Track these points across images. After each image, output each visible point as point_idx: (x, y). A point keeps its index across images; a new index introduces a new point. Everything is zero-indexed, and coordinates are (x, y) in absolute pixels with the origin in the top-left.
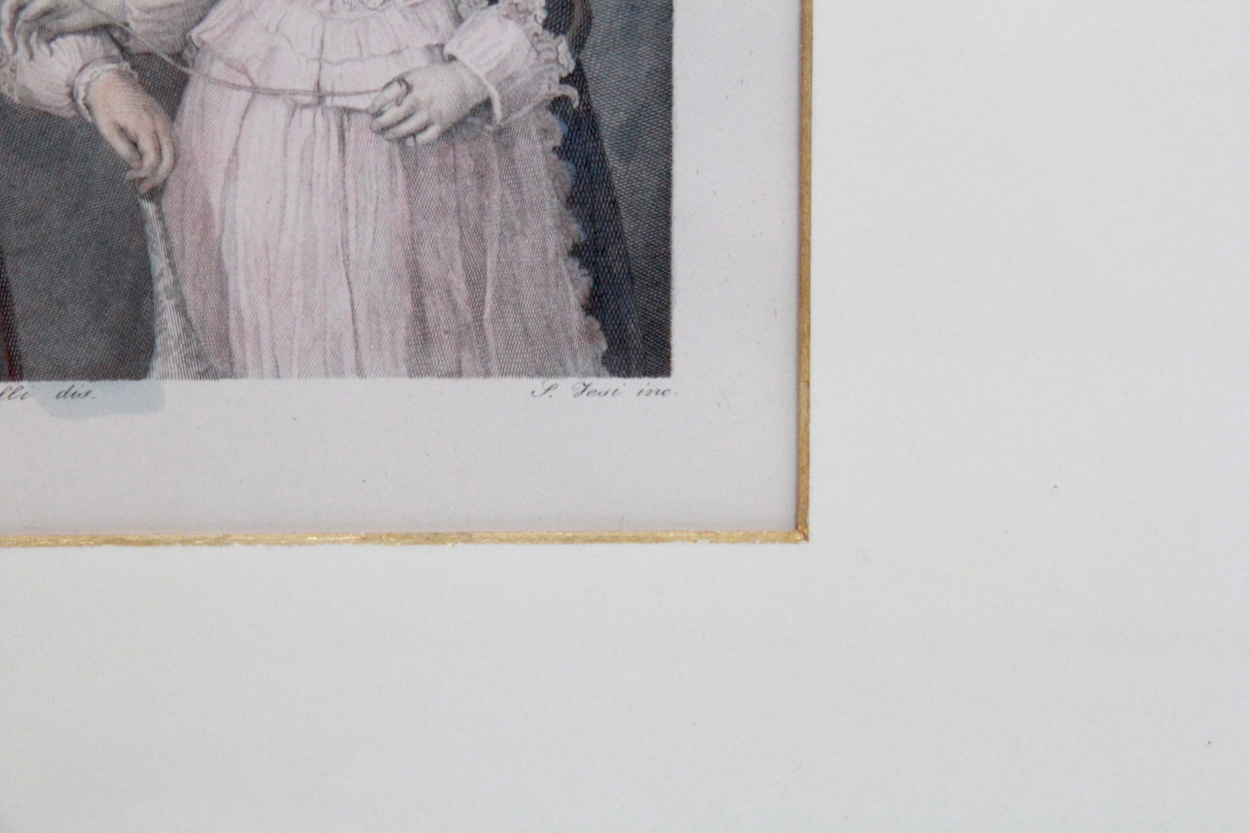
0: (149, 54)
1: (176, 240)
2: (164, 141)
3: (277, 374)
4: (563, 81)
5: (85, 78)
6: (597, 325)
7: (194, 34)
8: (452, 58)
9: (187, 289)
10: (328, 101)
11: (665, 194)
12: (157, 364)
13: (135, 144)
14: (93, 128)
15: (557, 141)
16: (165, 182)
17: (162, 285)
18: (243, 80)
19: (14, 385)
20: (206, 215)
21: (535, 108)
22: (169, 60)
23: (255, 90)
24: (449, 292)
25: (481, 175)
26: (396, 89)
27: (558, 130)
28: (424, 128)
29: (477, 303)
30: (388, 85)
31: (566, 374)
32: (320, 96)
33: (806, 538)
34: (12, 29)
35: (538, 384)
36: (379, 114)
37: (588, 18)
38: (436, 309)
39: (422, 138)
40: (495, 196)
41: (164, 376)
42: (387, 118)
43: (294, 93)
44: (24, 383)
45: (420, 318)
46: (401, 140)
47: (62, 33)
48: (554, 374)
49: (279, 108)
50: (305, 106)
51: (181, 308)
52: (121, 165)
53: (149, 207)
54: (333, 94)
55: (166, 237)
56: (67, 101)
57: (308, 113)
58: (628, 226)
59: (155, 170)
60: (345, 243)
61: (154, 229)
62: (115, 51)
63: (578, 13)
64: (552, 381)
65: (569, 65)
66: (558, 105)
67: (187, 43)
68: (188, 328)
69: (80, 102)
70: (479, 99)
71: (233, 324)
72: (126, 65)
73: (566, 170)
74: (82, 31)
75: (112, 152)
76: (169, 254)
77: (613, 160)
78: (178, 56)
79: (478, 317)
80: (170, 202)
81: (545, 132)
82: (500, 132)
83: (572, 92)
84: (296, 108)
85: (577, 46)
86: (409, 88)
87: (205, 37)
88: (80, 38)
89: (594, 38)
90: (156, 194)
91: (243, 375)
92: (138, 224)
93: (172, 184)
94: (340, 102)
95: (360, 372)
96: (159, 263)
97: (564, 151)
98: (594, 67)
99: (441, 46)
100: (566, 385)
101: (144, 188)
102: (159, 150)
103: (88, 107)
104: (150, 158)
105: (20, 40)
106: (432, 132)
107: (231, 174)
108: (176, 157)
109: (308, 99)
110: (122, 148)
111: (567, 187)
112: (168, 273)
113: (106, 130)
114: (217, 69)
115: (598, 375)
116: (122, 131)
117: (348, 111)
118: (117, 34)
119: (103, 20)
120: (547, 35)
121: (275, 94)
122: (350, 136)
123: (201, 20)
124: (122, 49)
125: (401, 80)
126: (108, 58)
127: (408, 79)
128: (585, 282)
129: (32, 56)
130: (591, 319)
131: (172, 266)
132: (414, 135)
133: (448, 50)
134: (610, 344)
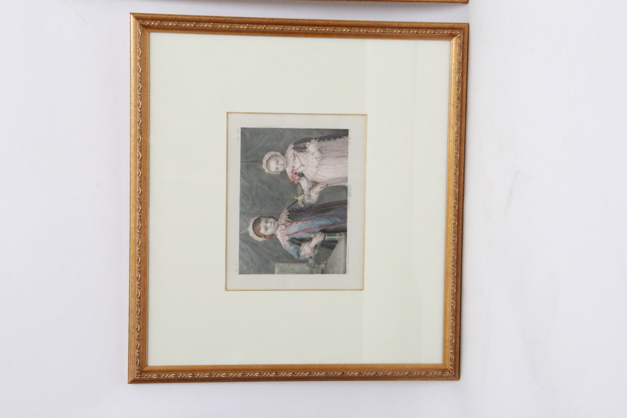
0: (313, 185)
1: (332, 183)
2: (322, 184)
3: (347, 172)
4: (316, 140)
5: (315, 192)
6: (343, 137)
7: (310, 180)
8: (313, 153)
9: (338, 182)
10: (318, 166)
11: (329, 130)
12: (346, 185)
13: (322, 187)
14: (320, 191)
15: (322, 141)
16: (326, 184)
17: (337, 185)
18: (315, 175)
19: (348, 201)
20: (330, 180)
21: (319, 144)
22: (313, 183)
23: (316, 174)
24: (339, 153)
25: (326, 150)
26: (316, 159)
27: (321, 141)
28: (321, 156)
29: (340, 150)
30: (316, 160)
31: (348, 141)
32: (317, 167)
33: (367, 114)
34: (310, 200)
35: (349, 144)
36: (319, 161)
37: (309, 138)
38: (341, 155)
39: (322, 156)
40: (328, 148)
41: (347, 185)
42: (319, 159)
43: (317, 170)
44: (348, 200)
45: (341, 157)
46: (322, 158)
47: (310, 194)
48: (348, 142)
49: (319, 172)
50: (318, 169)
51: (340, 182)
52: (324, 189)
53: (329, 186)
54: (317, 166)
55: (332, 184)
56: (317, 194)
57: (319, 168)
58: (332, 134)
59: (325, 185)
60: (333, 165)
61: (331, 185)
62: (312, 189)
63: (309, 139)
64: (349, 142)
65: (314, 140)
66: (318, 141)
67: (311, 181)
68: (342, 182)
69: (317, 193)
70: (318, 150)
71: (342, 177)
72: (314, 188)
73: (326, 140)
74: (310, 192)
75: (323, 190)
76: (334, 184)
77: (325, 135)
78: (313, 182)
79: (342, 150)
80: (328, 183)
81: (321, 143)
82: (321, 148)
83: (317, 140)
84: (318, 170)
85: (312, 139)
86: (317, 157)
87: (311, 179)
88: (311, 193)
89: (311, 137)
90: (327, 185)
91: (347, 176)
92: (331, 187)
93: (327, 183)
94: (318, 165)
95: (347, 163)
96: (335, 185)
97: (324, 141)
98: (314, 137)
99: (312, 154)
100: (349, 141)
101: (327, 186)
102: (323, 184)
103: (318, 192)
104: (323, 185)
105: (311, 199)
106: (321, 155)
107: (326, 177)
108: (323, 183)
109: (317, 169)
110: (322, 189)
111: (328, 140)
112: (336, 184)
113: (320, 190)
114: (314, 178)
115: (348, 137)
116: (321, 188)
117: (319, 164)
118: (310, 189)
119: (309, 190)
120: (311, 142)
121: (317, 172)
122: (322, 164)
123: (309, 180)
124: (312, 188)
125: (316, 158)
126: (313, 189)
127: (315, 157)
128: (338, 138)
129: (312, 198)
130: (342, 138)
131: (335, 183)
132: (321, 157)
133: (312, 153)
134: (345, 136)
